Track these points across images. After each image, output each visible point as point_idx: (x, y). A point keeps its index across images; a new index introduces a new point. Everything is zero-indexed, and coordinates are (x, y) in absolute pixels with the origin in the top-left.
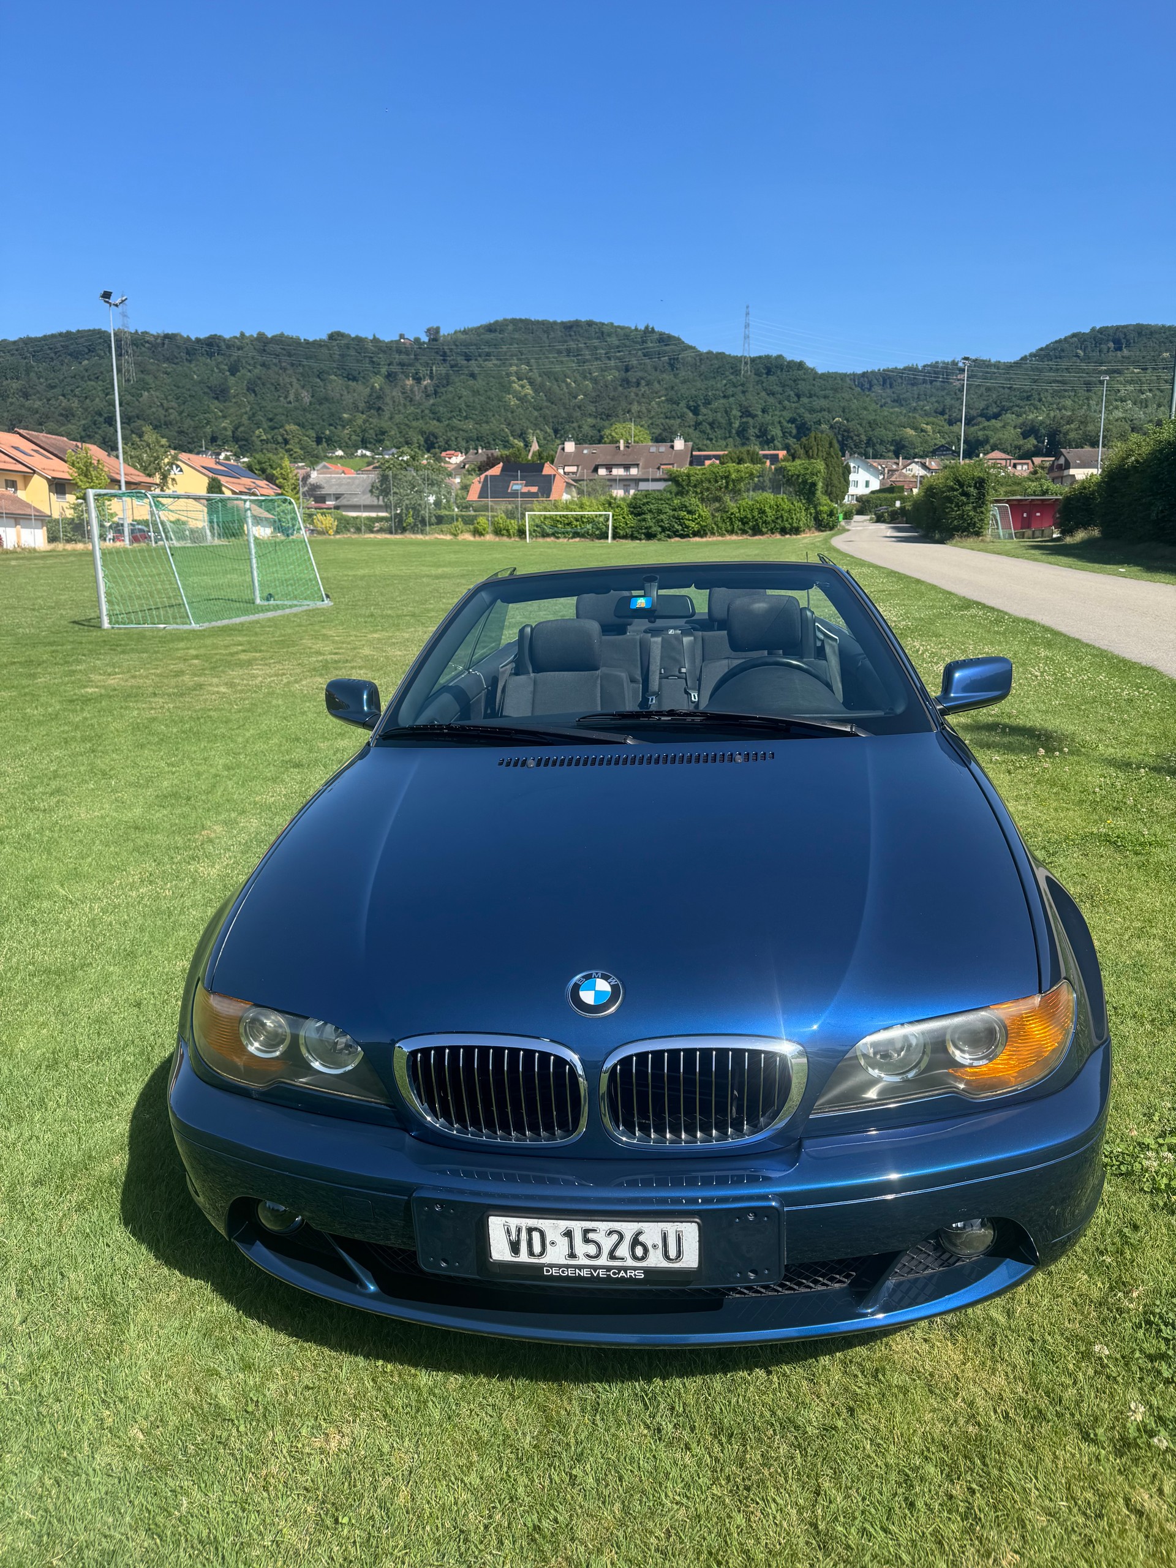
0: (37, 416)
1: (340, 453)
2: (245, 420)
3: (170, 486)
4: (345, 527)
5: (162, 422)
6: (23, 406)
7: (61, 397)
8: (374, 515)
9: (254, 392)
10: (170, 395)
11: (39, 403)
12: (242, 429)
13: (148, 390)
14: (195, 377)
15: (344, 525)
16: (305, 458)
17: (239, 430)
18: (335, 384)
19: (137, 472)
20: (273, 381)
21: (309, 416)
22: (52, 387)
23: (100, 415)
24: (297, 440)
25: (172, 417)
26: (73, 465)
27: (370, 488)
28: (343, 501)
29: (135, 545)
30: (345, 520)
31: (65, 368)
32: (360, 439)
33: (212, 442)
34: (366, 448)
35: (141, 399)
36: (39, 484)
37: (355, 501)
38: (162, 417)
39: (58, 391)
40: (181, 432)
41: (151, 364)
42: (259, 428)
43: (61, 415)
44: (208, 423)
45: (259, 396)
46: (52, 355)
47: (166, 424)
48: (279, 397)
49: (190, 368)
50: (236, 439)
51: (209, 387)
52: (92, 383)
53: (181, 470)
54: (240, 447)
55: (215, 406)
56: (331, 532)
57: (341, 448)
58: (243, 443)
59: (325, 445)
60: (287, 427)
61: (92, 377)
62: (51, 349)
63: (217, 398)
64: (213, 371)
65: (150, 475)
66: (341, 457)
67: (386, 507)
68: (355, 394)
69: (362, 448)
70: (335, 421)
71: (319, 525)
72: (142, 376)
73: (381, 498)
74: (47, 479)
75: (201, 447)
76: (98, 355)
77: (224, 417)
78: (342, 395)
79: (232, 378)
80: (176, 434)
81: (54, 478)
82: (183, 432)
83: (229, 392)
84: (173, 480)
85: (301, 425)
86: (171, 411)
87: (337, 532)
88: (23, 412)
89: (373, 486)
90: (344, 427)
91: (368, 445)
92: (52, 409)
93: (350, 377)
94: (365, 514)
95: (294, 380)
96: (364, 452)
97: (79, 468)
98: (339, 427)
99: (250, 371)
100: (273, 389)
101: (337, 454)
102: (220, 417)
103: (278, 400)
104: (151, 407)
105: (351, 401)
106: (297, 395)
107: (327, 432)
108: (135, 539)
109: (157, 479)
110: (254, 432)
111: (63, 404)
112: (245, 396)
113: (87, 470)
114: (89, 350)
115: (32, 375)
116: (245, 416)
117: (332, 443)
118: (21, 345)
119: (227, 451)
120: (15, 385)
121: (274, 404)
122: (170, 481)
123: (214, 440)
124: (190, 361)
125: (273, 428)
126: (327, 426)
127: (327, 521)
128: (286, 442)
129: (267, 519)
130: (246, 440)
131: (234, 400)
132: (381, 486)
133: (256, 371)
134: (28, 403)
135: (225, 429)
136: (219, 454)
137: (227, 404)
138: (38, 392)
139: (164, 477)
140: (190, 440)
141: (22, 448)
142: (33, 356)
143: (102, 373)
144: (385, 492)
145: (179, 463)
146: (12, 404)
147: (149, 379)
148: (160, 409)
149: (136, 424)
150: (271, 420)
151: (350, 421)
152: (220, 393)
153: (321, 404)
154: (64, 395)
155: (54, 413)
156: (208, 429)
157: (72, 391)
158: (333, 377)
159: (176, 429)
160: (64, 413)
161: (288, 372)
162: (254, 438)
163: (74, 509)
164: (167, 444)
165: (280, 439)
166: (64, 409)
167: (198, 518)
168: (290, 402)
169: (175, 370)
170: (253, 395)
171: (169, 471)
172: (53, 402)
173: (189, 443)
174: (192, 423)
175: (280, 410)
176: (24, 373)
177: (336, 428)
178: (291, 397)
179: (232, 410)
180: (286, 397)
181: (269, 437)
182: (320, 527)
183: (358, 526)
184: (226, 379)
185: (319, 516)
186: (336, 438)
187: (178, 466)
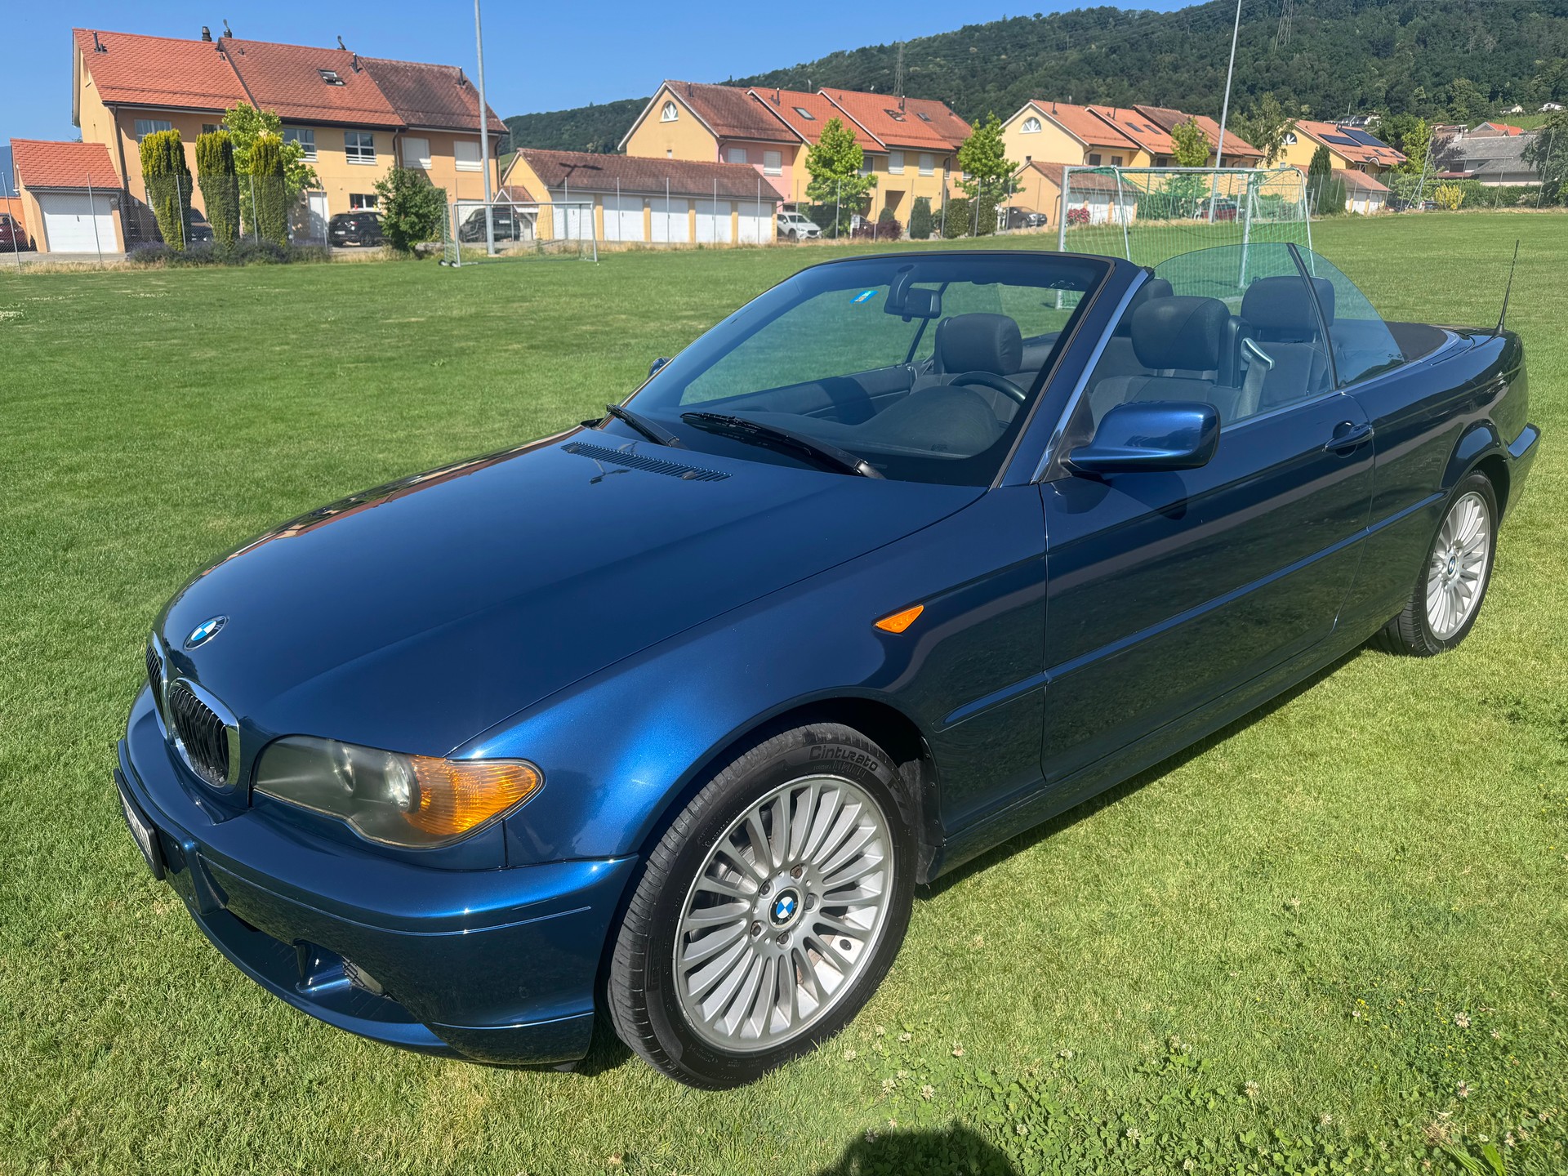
0: (1182, 89)
1: (1518, 109)
2: (1405, 78)
3: (1279, 158)
4: (1476, 200)
5: (1308, 86)
6: (1170, 79)
7: (1209, 68)
8: (1522, 184)
9: (1425, 42)
10: (1324, 55)
11: (1186, 75)
12: (1399, 88)
13: (1300, 52)
14: (1358, 31)
15: (1475, 198)
16: (1469, 117)
17: (1395, 90)
18: (1534, 23)
19: (1245, 144)
20: (1452, 27)
21: (1488, 66)
22: (1202, 57)
23: (1244, 83)
24: (1464, 97)
25: (1321, 80)
26: (1177, 139)
27: (1522, 151)
28: (1487, 169)
29: (1219, 222)
30: (1477, 192)
31: (1220, 35)
32: (1551, 90)
33: (1359, 106)
34: (1557, 101)
35: (1290, 63)
36: (1142, 160)
37: (1502, 168)
38: (1310, 80)
39: (1208, 60)
40: (1327, 97)
41: (1311, 22)
42: (1419, 85)
43: (1205, 86)
44: (1361, 83)
45: (1429, 48)
46: (1210, 23)
47: (1312, 88)
48: (1456, 46)
49: (1354, 22)
50: (1388, 100)
51: (1370, 42)
52: (1245, 49)
53: (1295, 140)
54: (1391, 110)
55: (1373, 64)
56: (1454, 206)
57: (1520, 103)
58: (1397, 104)
59: (1500, 100)
60: (1456, 82)
61: (1245, 43)
62: (1209, 17)
63: (1377, 55)
64: (1380, 22)
65: (1259, 147)
66: (1518, 114)
67: (1538, 175)
68: (1560, 33)
69: (1551, 101)
70: (1523, 69)
71: (1442, 197)
72: (1298, 36)
73: (1535, 163)
74: (1151, 154)
75: (1346, 112)
76: (1257, 19)
77: (1381, 75)
78: (1540, 36)
79: (1403, 29)
80: (1320, 99)
81: (1156, 153)
82: (1328, 96)
83: (1393, 46)
84: (1284, 151)
85: (1474, 79)
86: (1321, 73)
87: (1463, 206)
88: (1170, 86)
89: (1527, 149)
90: (1532, 76)
91: (1560, 97)
92: (1198, 81)
93: (1559, 11)
94: (1508, 184)
95: (1480, 23)
96: (1552, 106)
97: (1182, 142)
98: (1526, 77)
99: (1425, 18)
100: (1449, 36)
101: (1513, 110)
102: (1375, 76)
103: (1453, 50)
104: (1299, 70)
105: (1552, 42)
106: (1479, 41)
107: (1508, 84)
108: (1219, 216)
109: (1266, 150)
110: (1412, 91)
111: (1209, 75)
112: (1412, 48)
113: (1190, 142)
114: (1248, 13)
115: (1187, 46)
116: (1406, 73)
117: (1509, 97)
118: (1183, 15)
119: (1375, 115)
120: (1168, 58)
121: (1447, 55)
122: (1279, 152)
123: (1362, 102)
124: (1356, 14)
125: (1436, 85)
126: (1509, 78)
127: (1452, 193)
128: (1450, 100)
129: (1376, 192)
130: (1401, 101)
131: (1397, 55)
132: (1539, 149)
133: (1434, 18)
134: (1175, 77)
135: (1379, 89)
136: (1365, 119)
137: (1388, 60)
138: (1188, 64)
139: (1274, 148)
140: (1335, 105)
141: (1135, 124)
142: (1191, 26)
143: (1256, 37)
144: (1542, 156)
145: (1294, 132)
146: (1160, 78)
147: (1304, 39)
148: (1309, 72)
149: (1280, 90)
150: (1437, 75)
151: (1543, 68)
152: (1382, 48)
153: (1509, 50)
154: (1212, 65)
155: (1198, 84)
156: (1358, 92)
157: (1221, 60)
158: (1534, 15)
159: (1322, 93)
160: (1208, 83)
161: (1474, 14)
162: (1411, 98)
163: (1170, 184)
164: (1308, 111)
165: (1443, 97)
166: (1210, 80)
167: (1295, 191)
168: (1468, 52)
169: (1336, 26)
170: (1422, 47)
171: (1281, 140)
172: (1200, 73)
173: (1334, 108)
174: (1342, 85)
175: (1452, 62)
176: (1179, 45)
177: (1520, 78)
178: (1470, 46)
179: (1392, 67)
180: (1464, 46)
181: (1430, 95)
182: (1441, 200)
183: (1493, 199)
184: (1393, 31)
185: (1444, 188)
186: (1518, 91)
187: (1293, 135)
